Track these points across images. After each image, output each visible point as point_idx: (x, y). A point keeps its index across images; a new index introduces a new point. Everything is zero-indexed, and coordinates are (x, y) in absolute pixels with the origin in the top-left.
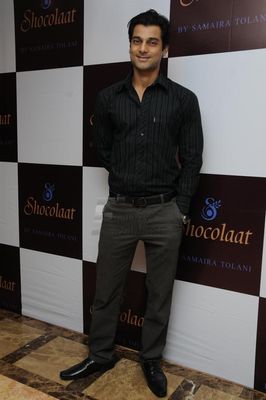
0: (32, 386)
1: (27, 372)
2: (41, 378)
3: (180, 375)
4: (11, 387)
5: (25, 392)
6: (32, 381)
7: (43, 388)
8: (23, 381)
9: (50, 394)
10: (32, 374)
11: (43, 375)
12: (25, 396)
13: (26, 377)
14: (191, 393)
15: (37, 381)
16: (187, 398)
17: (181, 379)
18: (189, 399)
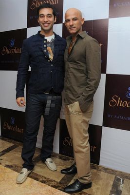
0: (42, 182)
1: (37, 175)
2: (45, 178)
3: (112, 174)
4: (31, 183)
5: (39, 186)
6: (41, 179)
7: (48, 183)
8: (37, 179)
9: (52, 186)
10: (40, 176)
11: (45, 176)
12: (40, 188)
13: (37, 177)
14: (121, 183)
15: (44, 179)
16: (121, 186)
17: (114, 176)
18: (122, 187)
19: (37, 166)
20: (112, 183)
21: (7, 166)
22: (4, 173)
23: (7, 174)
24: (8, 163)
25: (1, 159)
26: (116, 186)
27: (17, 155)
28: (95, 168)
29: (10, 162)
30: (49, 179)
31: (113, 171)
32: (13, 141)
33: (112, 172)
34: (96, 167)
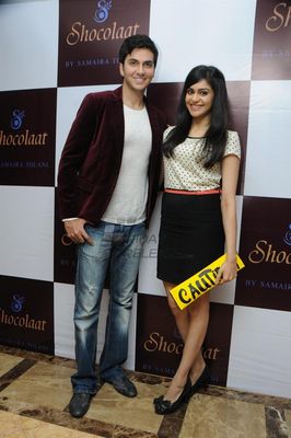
1: (103, 424)
2: (123, 429)
3: (257, 402)
6: (115, 434)
8: (106, 435)
10: (111, 426)
11: (122, 424)
13: (105, 429)
14: (281, 420)
15: (122, 432)
16: (282, 426)
17: (262, 407)
18: (284, 428)
19: (97, 403)
20: (263, 421)
21: (25, 413)
22: (24, 430)
23: (30, 432)
24: (24, 406)
25: (5, 398)
26: (272, 426)
27: (39, 383)
28: (220, 395)
29: (29, 401)
30: (133, 430)
31: (256, 396)
32: (19, 351)
33: (256, 398)
34: (222, 392)
